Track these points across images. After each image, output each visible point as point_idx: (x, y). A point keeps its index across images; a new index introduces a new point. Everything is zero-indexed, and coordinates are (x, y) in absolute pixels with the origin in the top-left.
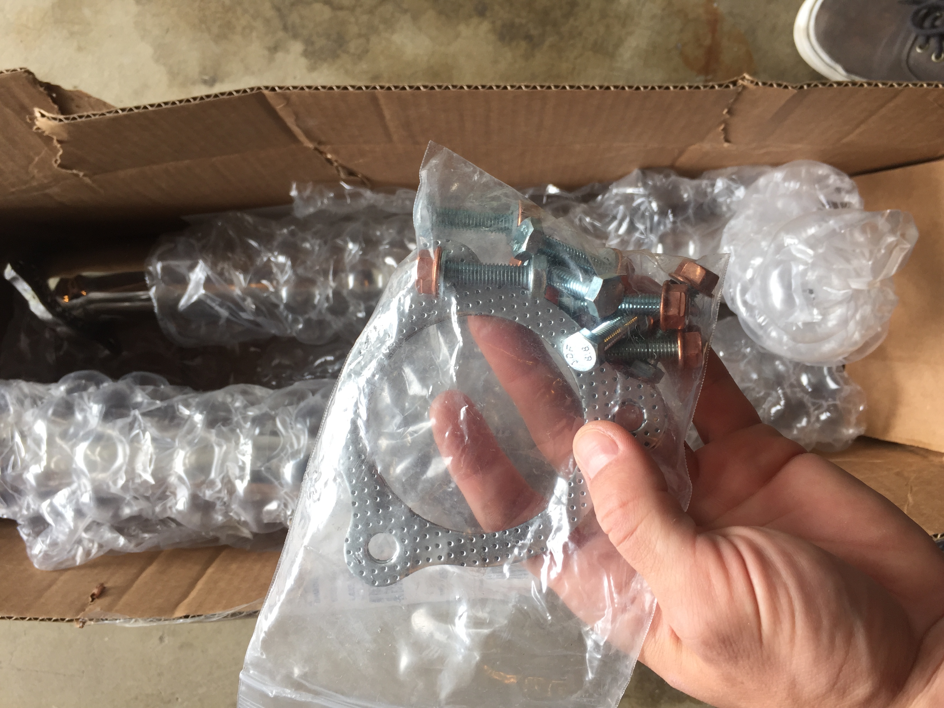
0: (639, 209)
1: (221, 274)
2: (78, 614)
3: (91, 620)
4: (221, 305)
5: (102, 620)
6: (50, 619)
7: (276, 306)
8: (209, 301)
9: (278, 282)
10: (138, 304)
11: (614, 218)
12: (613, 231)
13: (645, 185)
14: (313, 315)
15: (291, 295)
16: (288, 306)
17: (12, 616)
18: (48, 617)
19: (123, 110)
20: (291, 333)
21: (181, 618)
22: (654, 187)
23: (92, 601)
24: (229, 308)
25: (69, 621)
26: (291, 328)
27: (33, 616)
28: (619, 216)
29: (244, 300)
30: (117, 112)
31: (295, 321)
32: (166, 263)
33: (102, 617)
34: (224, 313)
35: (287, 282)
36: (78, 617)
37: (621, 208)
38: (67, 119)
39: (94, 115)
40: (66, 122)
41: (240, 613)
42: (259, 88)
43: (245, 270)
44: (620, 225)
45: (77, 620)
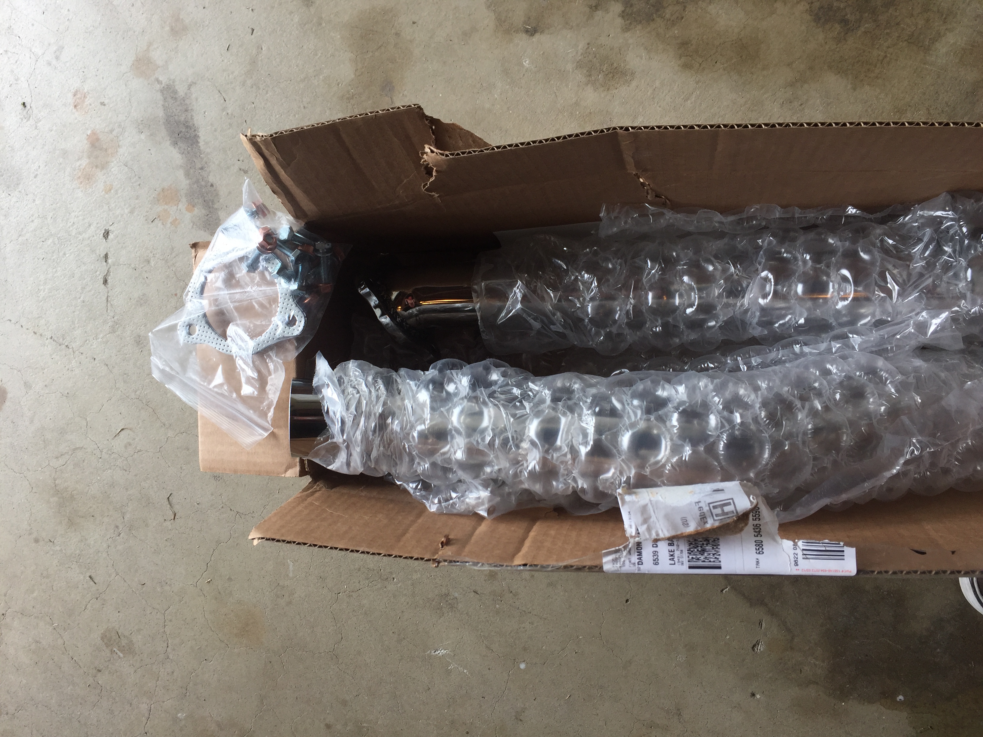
0: (948, 232)
1: (534, 291)
2: (434, 556)
3: (445, 561)
4: (535, 319)
5: (455, 562)
6: (412, 558)
7: (582, 320)
8: (524, 316)
9: (584, 299)
10: (463, 315)
11: (920, 240)
12: (918, 254)
13: (954, 209)
14: (614, 330)
15: (596, 310)
16: (591, 320)
17: (381, 552)
18: (410, 556)
19: (498, 147)
20: (592, 344)
21: (520, 565)
22: (964, 211)
23: (442, 547)
24: (542, 321)
25: (427, 560)
26: (593, 341)
27: (398, 554)
28: (926, 239)
29: (554, 315)
30: (493, 149)
31: (598, 334)
32: (488, 282)
33: (454, 559)
34: (537, 325)
35: (592, 299)
36: (435, 558)
37: (928, 231)
38: (452, 154)
39: (474, 151)
40: (451, 157)
41: (572, 566)
42: (615, 128)
43: (555, 289)
44: (926, 248)
45: (434, 560)
